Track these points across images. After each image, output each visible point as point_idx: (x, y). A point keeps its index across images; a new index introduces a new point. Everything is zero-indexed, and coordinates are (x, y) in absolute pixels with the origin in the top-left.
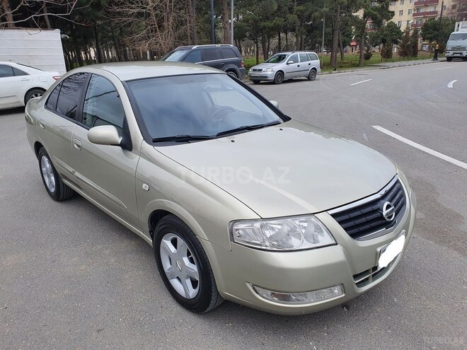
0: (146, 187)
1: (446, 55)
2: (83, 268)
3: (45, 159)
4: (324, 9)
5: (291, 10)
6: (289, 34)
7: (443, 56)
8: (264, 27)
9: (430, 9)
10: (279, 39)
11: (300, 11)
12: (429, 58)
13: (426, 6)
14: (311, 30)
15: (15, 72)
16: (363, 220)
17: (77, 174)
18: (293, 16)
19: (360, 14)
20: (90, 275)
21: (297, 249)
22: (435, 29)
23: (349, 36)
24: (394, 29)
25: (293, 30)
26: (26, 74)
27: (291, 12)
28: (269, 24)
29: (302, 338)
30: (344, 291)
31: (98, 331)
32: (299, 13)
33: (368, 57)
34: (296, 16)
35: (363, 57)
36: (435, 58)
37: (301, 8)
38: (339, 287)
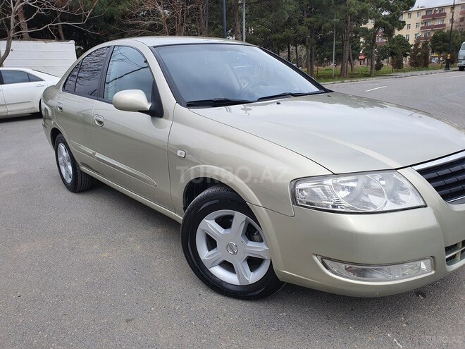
0: (181, 153)
1: (458, 64)
2: (106, 255)
3: (62, 147)
4: (335, 20)
5: (301, 22)
6: (299, 47)
7: (455, 67)
8: (275, 39)
9: (438, 22)
10: (289, 52)
11: (311, 23)
12: (441, 68)
13: (434, 19)
14: (320, 43)
15: (30, 78)
16: (453, 179)
17: (98, 155)
18: (304, 27)
19: (370, 25)
20: (114, 262)
21: (380, 210)
22: (444, 41)
23: (358, 49)
24: (403, 41)
25: (303, 43)
26: (41, 80)
27: (302, 24)
28: (280, 36)
29: (376, 328)
30: (434, 267)
31: (128, 321)
32: (309, 24)
33: (379, 67)
34: (307, 28)
35: (374, 67)
36: (447, 68)
37: (311, 19)
38: (428, 261)
